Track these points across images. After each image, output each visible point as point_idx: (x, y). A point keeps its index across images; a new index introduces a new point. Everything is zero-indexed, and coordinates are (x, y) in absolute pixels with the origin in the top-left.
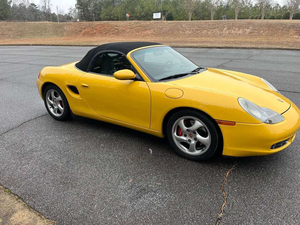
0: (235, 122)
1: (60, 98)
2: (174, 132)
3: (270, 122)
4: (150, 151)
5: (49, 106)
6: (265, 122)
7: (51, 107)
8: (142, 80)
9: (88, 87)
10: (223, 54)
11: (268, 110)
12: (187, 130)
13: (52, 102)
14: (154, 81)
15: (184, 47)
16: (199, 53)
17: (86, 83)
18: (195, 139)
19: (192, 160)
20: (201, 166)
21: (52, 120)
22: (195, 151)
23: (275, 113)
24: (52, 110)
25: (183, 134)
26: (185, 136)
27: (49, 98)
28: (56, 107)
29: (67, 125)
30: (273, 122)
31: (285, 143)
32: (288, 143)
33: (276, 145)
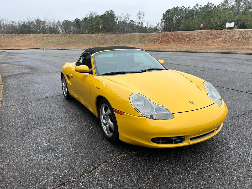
0: (123, 112)
3: (152, 117)
5: (63, 89)
6: (146, 116)
8: (92, 73)
9: (72, 77)
12: (105, 115)
13: (64, 86)
14: (98, 75)
18: (109, 123)
22: (109, 133)
26: (105, 120)
28: (65, 90)
30: (155, 118)
31: (181, 142)
32: (184, 144)
33: (162, 140)
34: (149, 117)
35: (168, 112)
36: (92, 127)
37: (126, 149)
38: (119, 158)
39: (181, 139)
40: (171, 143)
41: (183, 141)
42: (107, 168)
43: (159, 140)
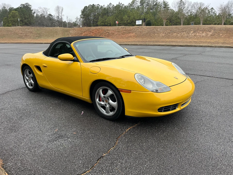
0: (131, 91)
1: (31, 75)
2: (97, 98)
3: (157, 91)
4: (82, 112)
5: (26, 81)
6: (152, 91)
7: (27, 82)
8: (78, 61)
9: (46, 67)
10: (182, 50)
11: (160, 83)
12: (104, 97)
13: (27, 78)
15: (154, 45)
16: (163, 50)
17: (46, 64)
18: (109, 104)
19: (108, 120)
20: (112, 123)
21: (27, 90)
22: (109, 113)
23: (164, 85)
24: (27, 84)
25: (102, 100)
26: (103, 101)
27: (26, 75)
28: (30, 82)
29: (35, 94)
30: (159, 91)
31: (175, 109)
32: (178, 109)
33: (164, 109)
34: (155, 91)
35: (166, 86)
36: (83, 112)
37: (128, 123)
38: (129, 131)
39: (175, 106)
40: (169, 110)
41: (176, 108)
42: (125, 140)
43: (162, 109)
